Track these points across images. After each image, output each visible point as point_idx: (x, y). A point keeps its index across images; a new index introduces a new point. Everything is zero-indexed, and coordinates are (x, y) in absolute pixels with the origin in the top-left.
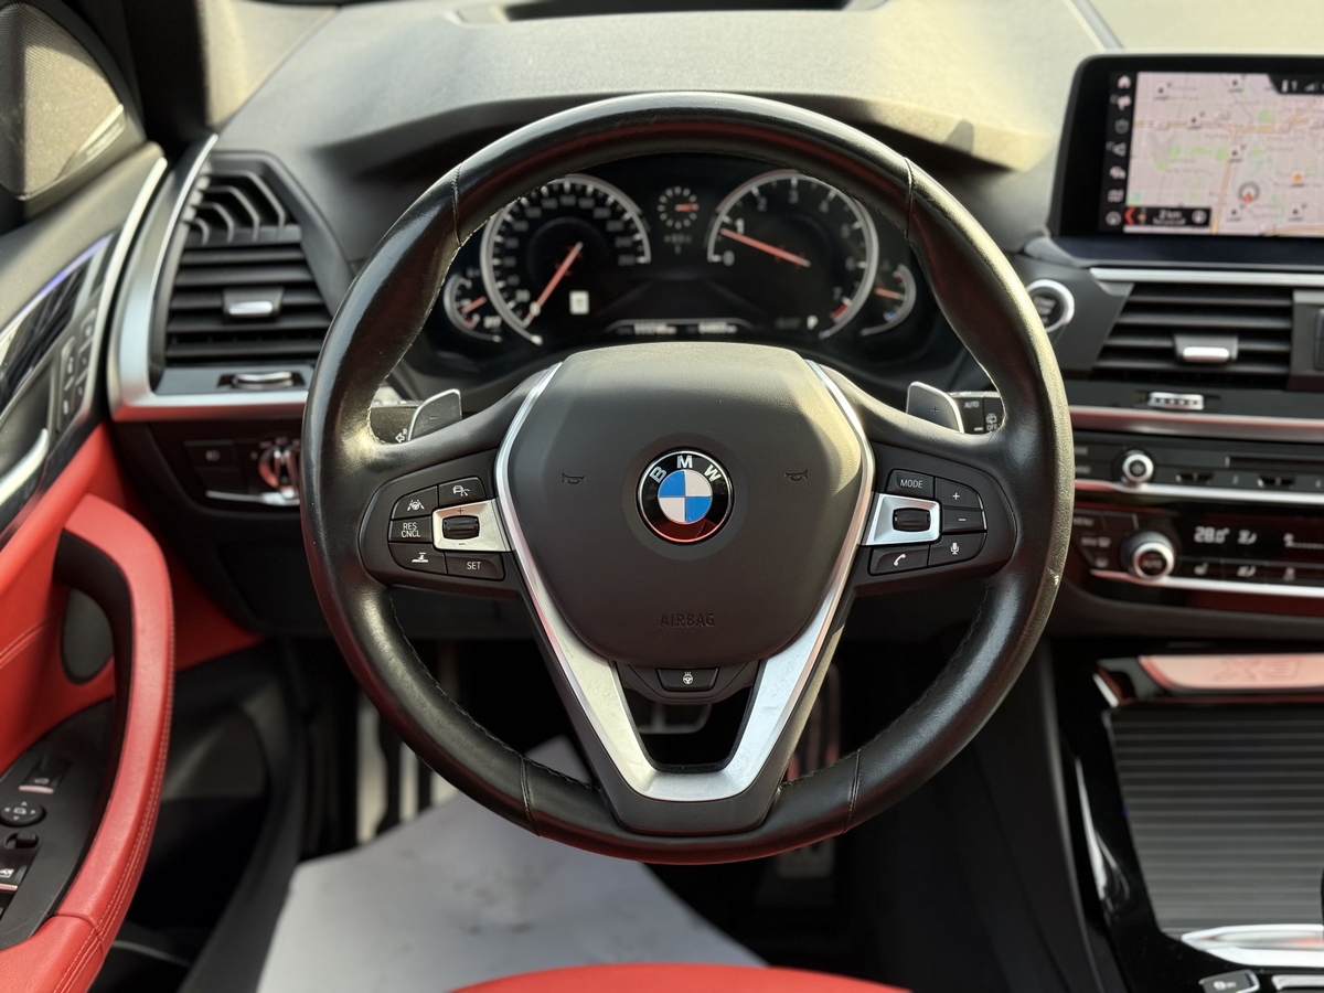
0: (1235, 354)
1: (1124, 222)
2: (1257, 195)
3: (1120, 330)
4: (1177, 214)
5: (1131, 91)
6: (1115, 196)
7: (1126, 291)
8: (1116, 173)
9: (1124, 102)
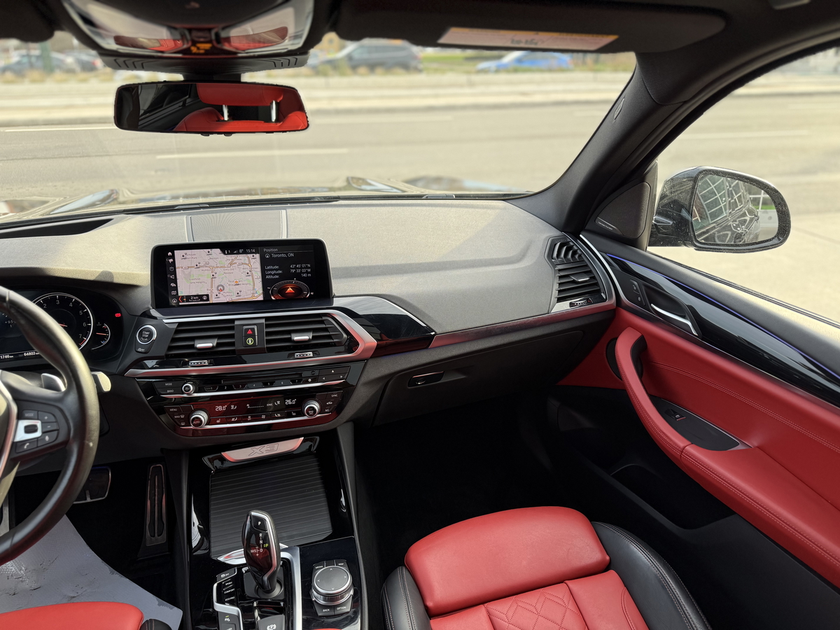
0: (215, 344)
1: (179, 301)
2: (224, 289)
3: (174, 340)
4: (197, 298)
5: (173, 257)
6: (174, 293)
7: (175, 326)
8: (173, 285)
9: (171, 260)
